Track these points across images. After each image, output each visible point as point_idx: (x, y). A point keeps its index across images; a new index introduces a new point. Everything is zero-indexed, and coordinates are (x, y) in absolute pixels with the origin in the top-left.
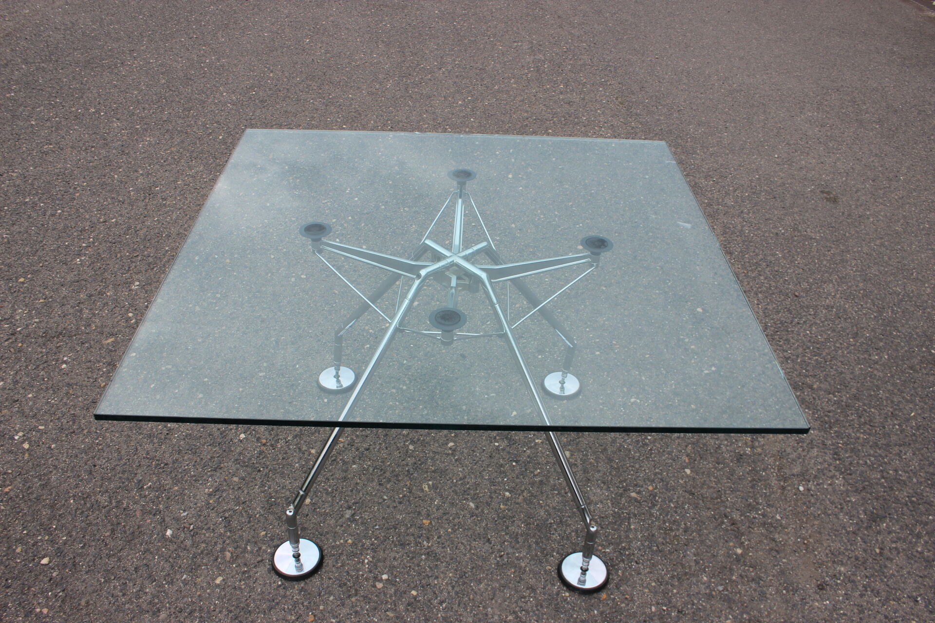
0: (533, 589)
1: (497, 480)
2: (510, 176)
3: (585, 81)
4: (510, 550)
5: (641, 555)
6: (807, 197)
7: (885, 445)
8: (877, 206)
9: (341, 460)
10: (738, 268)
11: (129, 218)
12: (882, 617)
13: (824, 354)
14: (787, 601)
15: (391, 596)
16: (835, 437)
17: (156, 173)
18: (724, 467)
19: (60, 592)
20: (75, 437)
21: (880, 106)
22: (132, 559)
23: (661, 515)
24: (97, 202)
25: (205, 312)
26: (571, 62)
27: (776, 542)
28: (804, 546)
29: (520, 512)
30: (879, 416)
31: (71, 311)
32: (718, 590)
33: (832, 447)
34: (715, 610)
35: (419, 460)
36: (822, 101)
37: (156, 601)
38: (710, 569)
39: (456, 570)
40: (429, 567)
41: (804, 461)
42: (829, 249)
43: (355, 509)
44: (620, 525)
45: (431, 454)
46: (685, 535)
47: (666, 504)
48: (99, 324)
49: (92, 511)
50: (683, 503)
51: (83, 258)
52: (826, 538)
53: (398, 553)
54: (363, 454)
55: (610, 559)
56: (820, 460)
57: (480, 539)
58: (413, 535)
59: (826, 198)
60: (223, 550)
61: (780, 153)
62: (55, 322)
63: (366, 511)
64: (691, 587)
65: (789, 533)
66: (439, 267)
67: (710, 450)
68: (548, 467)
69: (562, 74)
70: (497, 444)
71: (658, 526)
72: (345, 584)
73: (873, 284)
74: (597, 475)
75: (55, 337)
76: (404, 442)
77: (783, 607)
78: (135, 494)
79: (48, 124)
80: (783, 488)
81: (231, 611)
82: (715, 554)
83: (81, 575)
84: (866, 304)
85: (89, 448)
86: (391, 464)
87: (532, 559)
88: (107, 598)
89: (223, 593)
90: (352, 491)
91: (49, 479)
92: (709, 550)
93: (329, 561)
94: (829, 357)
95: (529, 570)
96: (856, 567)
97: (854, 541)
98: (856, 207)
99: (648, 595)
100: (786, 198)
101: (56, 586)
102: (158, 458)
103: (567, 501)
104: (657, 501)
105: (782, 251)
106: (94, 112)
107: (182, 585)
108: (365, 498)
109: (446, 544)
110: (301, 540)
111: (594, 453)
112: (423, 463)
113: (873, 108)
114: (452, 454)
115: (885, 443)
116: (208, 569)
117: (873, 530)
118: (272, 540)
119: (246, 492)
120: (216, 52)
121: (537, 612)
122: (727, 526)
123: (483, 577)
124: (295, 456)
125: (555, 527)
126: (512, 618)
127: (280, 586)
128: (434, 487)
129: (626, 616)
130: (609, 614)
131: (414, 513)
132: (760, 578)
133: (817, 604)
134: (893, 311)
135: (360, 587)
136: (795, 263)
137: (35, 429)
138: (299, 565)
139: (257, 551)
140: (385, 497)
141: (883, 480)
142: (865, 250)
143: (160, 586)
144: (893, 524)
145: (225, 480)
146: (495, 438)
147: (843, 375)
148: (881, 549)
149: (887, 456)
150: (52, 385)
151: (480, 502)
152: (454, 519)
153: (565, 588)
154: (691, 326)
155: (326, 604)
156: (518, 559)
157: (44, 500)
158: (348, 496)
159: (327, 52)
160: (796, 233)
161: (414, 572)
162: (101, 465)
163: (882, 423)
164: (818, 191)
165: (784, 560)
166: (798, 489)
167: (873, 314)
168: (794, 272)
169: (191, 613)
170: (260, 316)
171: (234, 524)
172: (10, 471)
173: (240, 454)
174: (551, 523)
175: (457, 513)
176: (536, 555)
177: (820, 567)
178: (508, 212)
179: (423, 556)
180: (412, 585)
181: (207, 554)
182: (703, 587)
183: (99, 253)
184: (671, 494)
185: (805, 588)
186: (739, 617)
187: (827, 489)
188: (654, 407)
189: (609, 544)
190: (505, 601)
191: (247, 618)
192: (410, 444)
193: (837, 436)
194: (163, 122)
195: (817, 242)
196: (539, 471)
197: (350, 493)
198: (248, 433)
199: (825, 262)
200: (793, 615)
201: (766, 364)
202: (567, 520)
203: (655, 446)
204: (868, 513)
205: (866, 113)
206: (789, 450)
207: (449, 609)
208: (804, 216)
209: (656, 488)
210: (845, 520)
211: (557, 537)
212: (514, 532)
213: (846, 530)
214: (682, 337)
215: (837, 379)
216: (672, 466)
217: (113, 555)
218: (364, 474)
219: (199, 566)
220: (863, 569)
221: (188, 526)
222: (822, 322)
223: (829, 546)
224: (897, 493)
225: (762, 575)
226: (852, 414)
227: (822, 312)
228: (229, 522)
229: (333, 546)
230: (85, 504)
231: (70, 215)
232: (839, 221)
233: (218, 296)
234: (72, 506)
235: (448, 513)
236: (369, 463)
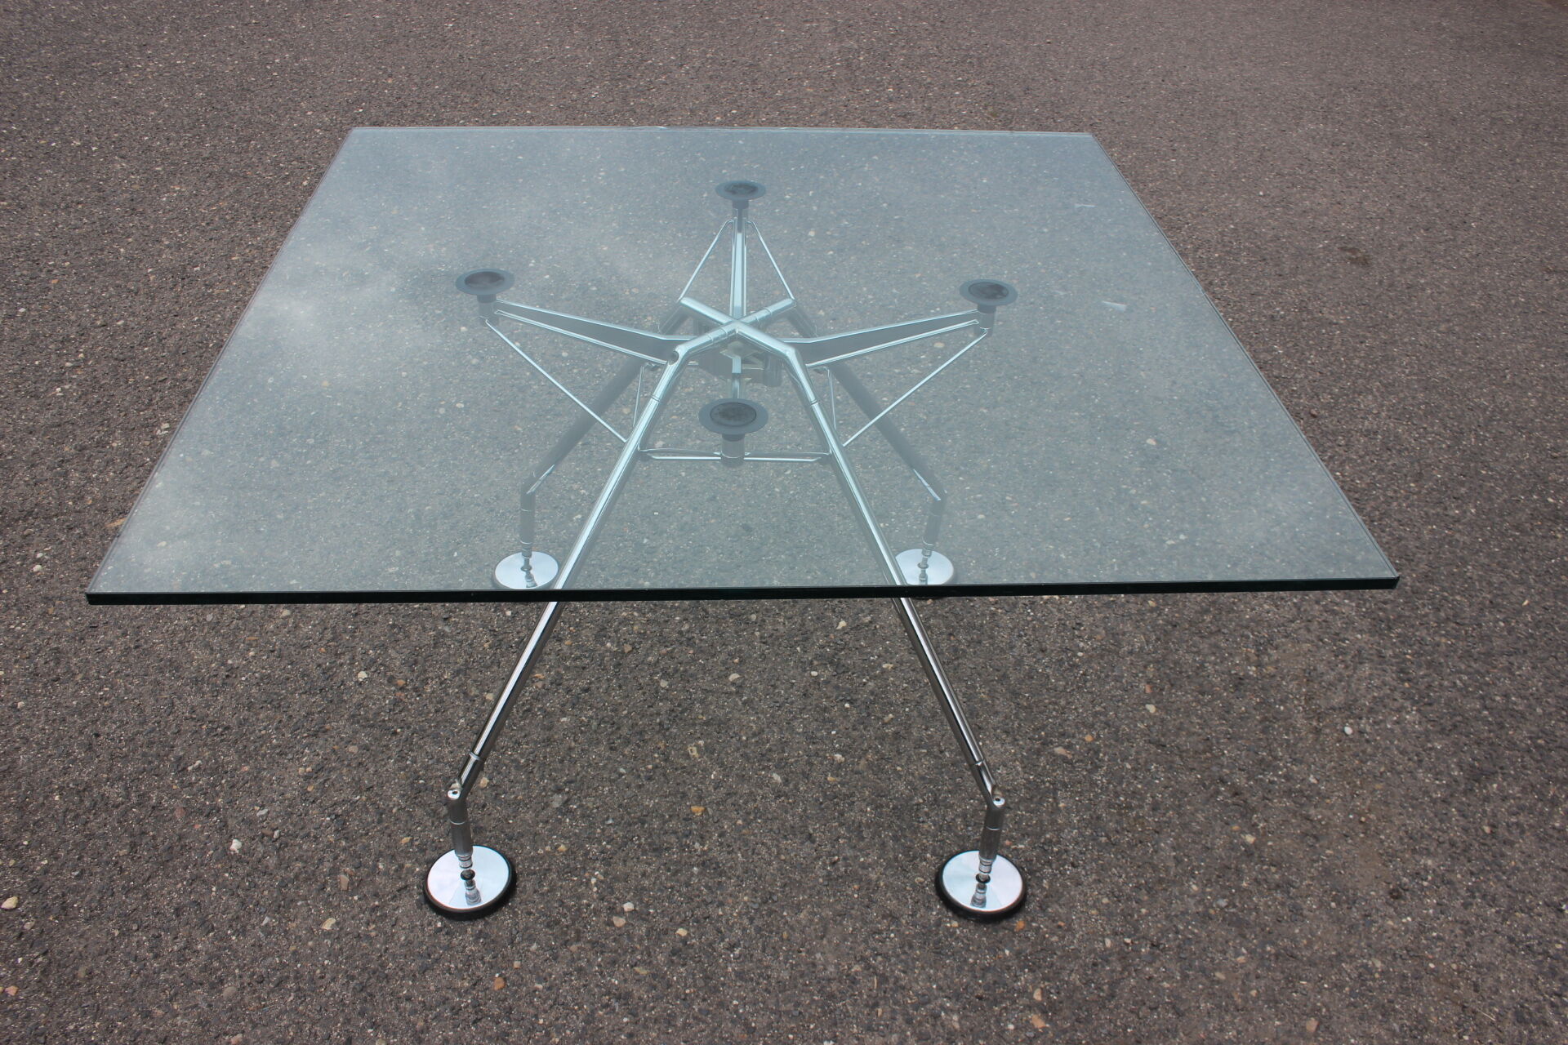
0: (893, 918)
1: (819, 735)
2: (812, 234)
3: (929, 80)
4: (849, 853)
5: (1081, 853)
6: (1318, 258)
7: (1483, 654)
8: (1436, 270)
9: (539, 709)
10: (1213, 370)
11: (148, 318)
12: (1504, 940)
13: (1369, 509)
14: (1339, 921)
15: (641, 940)
16: (1398, 644)
17: (193, 244)
18: (1213, 700)
19: (38, 957)
20: (60, 688)
21: (1428, 112)
22: (169, 893)
23: (1109, 783)
24: (89, 293)
25: (288, 469)
26: (904, 51)
27: (1312, 821)
28: (1361, 826)
29: (863, 787)
30: (1470, 606)
31: (48, 475)
32: (1218, 906)
33: (1394, 660)
34: (1216, 940)
35: (679, 705)
36: (1330, 105)
37: (216, 964)
38: (1202, 871)
39: (754, 889)
40: (706, 886)
41: (1349, 686)
42: (1362, 339)
43: (568, 792)
44: (1040, 803)
45: (700, 695)
46: (1154, 816)
47: (1118, 764)
48: (99, 496)
49: (95, 814)
50: (1146, 762)
51: (67, 387)
52: (1397, 811)
53: (650, 864)
54: (579, 698)
55: (1026, 860)
56: (1376, 682)
57: (795, 835)
58: (675, 832)
59: (1350, 259)
60: (334, 872)
61: (1268, 189)
62: (18, 495)
63: (589, 795)
64: (1172, 903)
65: (1333, 805)
66: (710, 342)
67: (1186, 672)
68: (907, 709)
69: (890, 70)
70: (814, 673)
71: (1106, 802)
72: (557, 922)
73: (1439, 393)
74: (994, 720)
75: (19, 519)
76: (651, 675)
77: (1333, 930)
78: (173, 782)
80: (1317, 731)
81: (353, 978)
82: (1209, 845)
83: (77, 925)
84: (1432, 427)
85: (87, 706)
86: (629, 713)
87: (889, 866)
88: (126, 963)
89: (337, 947)
90: (561, 761)
91: (14, 761)
92: (1197, 840)
93: (526, 884)
94: (1377, 513)
95: (885, 885)
96: (1452, 858)
97: (1446, 814)
98: (1401, 272)
99: (1097, 920)
100: (1284, 260)
101: (31, 946)
102: (211, 718)
103: (944, 766)
104: (1102, 760)
105: (1284, 345)
106: (79, 146)
107: (262, 935)
108: (587, 772)
109: (736, 846)
110: (475, 848)
111: (986, 682)
112: (687, 709)
113: (1416, 115)
114: (737, 693)
115: (1483, 650)
116: (308, 905)
117: (1476, 796)
118: (423, 851)
119: (372, 770)
120: (292, 46)
121: (903, 957)
122: (1226, 797)
123: (804, 900)
124: (458, 706)
125: (926, 810)
126: (859, 969)
127: (440, 929)
128: (708, 750)
129: (1061, 957)
130: (1031, 954)
131: (675, 796)
132: (1290, 884)
133: (1390, 923)
134: (1477, 437)
135: (585, 926)
136: (1306, 363)
138: (473, 892)
139: (396, 870)
140: (622, 770)
141: (1486, 712)
142: (1423, 339)
143: (221, 939)
144: (1508, 785)
145: (334, 751)
146: (811, 663)
147: (1403, 542)
148: (1493, 826)
149: (1488, 673)
150: (17, 600)
151: (792, 772)
152: (746, 803)
153: (950, 914)
154: (1138, 469)
155: (524, 957)
156: (864, 866)
157: (5, 798)
158: (555, 770)
159: (484, 43)
160: (1304, 315)
161: (680, 896)
162: (108, 734)
163: (1476, 619)
164: (1336, 248)
165: (1328, 852)
166: (1343, 731)
167: (1444, 442)
168: (1306, 377)
169: (279, 984)
170: (386, 473)
171: (353, 825)
173: (359, 705)
174: (918, 804)
175: (752, 792)
176: (896, 859)
177: (1391, 861)
178: (811, 291)
179: (695, 869)
180: (678, 919)
181: (307, 879)
182: (1192, 902)
183: (95, 377)
184: (1125, 748)
185: (1368, 897)
186: (1259, 950)
187: (1392, 730)
188: (1084, 607)
189: (1023, 835)
190: (846, 940)
191: (381, 989)
192: (661, 678)
193: (1402, 642)
194: (203, 159)
195: (1340, 329)
196: (891, 715)
197: (559, 766)
198: (372, 669)
199: (1357, 361)
200: (1351, 943)
201: (1272, 527)
202: (946, 798)
203: (1092, 668)
204: (1466, 767)
205: (1405, 124)
206: (1321, 668)
207: (745, 957)
208: (1316, 288)
209: (1098, 737)
210: (1427, 781)
211: (930, 826)
212: (854, 821)
213: (1431, 797)
214: (1124, 487)
215: (1394, 548)
216: (1122, 700)
217: (135, 888)
218: (582, 732)
219: (292, 901)
220: (1465, 861)
221: (270, 833)
222: (1360, 457)
223: (1404, 825)
224: (1511, 733)
225: (1293, 878)
226: (1424, 605)
227: (1359, 441)
228: (344, 823)
229: (533, 857)
230: (82, 801)
231: (41, 316)
232: (1375, 295)
233: (311, 441)
234: (57, 807)
235: (735, 794)
236: (590, 713)
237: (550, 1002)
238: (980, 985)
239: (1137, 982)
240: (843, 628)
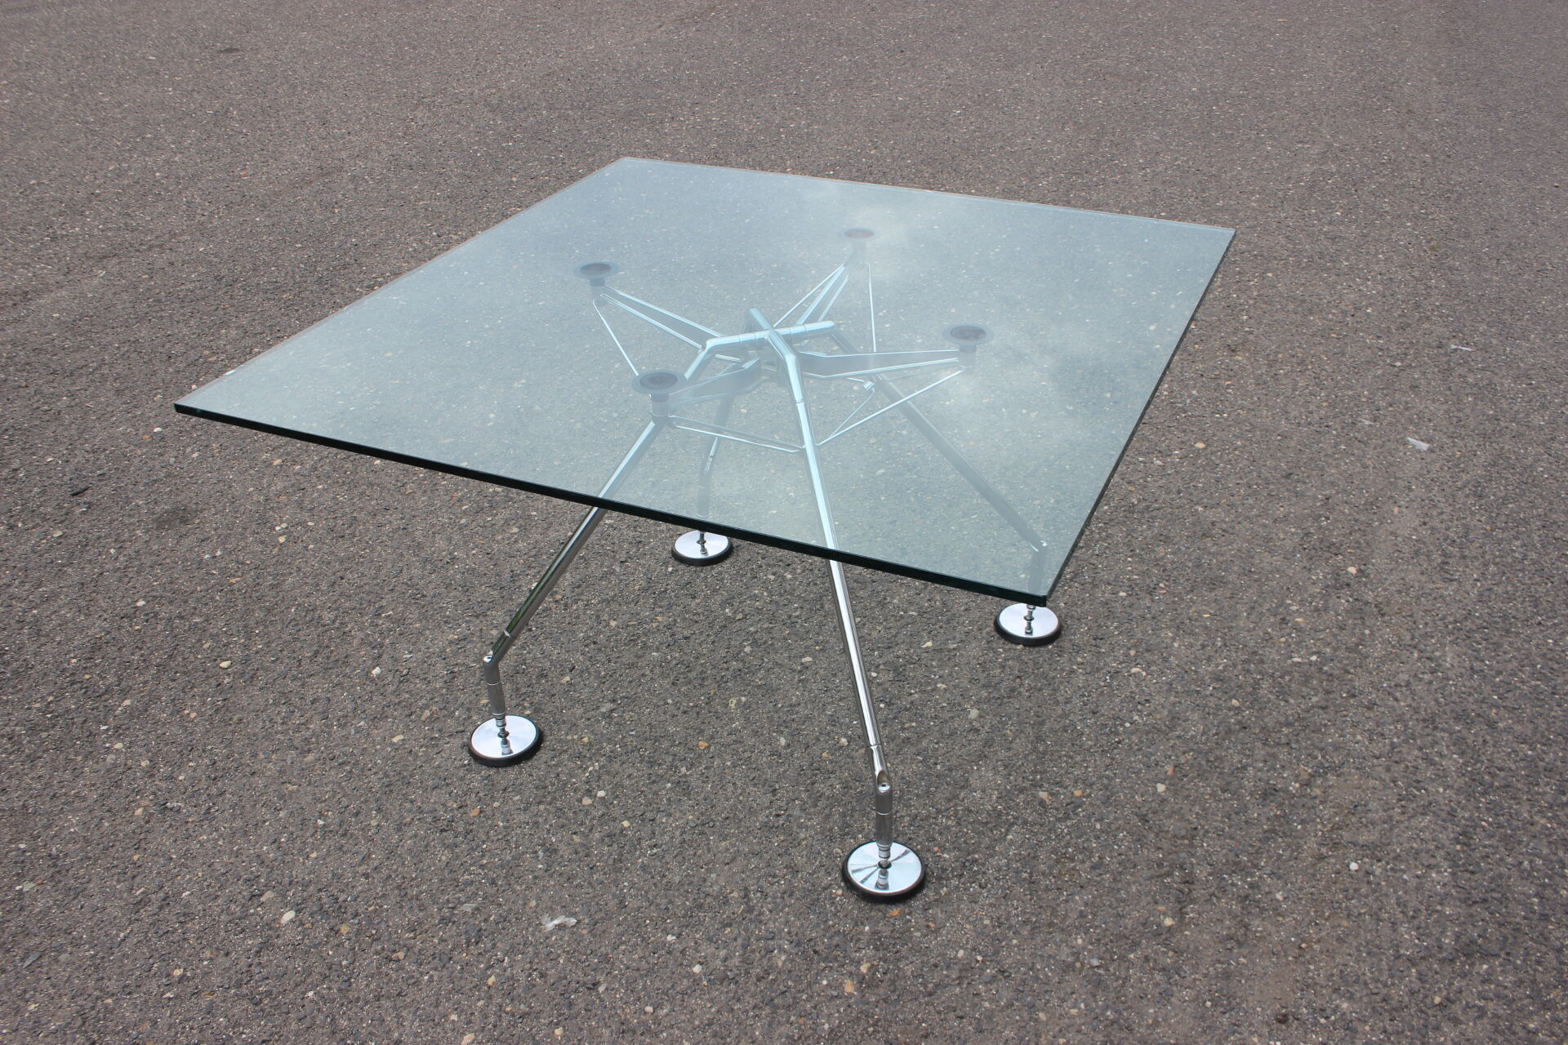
3: (1387, 209)
4: (796, 812)
5: (996, 879)
14: (1203, 1018)
15: (593, 819)
16: (1483, 810)
18: (1232, 799)
19: (220, 701)
22: (317, 688)
23: (1069, 833)
25: (585, 432)
27: (1248, 929)
28: (1297, 951)
32: (1089, 964)
33: (1465, 823)
34: (1064, 988)
35: (748, 668)
37: (314, 740)
38: (1098, 931)
39: (702, 814)
40: (668, 799)
41: (1392, 830)
43: (619, 704)
44: (991, 829)
45: (770, 665)
46: (1090, 873)
47: (1090, 822)
50: (1118, 829)
51: (476, 342)
52: (1348, 951)
53: (639, 771)
54: (677, 642)
56: (1426, 836)
57: (764, 786)
58: (675, 755)
60: (425, 707)
63: (632, 711)
64: (1047, 945)
65: (1283, 924)
67: (1223, 768)
68: (933, 725)
70: (874, 676)
71: (1053, 848)
72: (545, 787)
74: (1003, 754)
76: (744, 640)
77: (1190, 1024)
78: (367, 620)
79: (532, 183)
80: (1321, 858)
81: (388, 777)
82: (1123, 913)
83: (253, 690)
85: (349, 559)
86: (706, 663)
87: (822, 833)
88: (264, 721)
89: (393, 754)
90: (631, 682)
91: (284, 581)
92: (1115, 905)
93: (538, 753)
95: (807, 845)
96: (1375, 1011)
97: (1403, 972)
99: (966, 933)
101: (220, 693)
102: (418, 587)
104: (1077, 815)
107: (353, 732)
108: (643, 695)
109: (712, 779)
112: (752, 672)
114: (800, 672)
116: (394, 723)
117: (1453, 968)
121: (779, 900)
122: (1174, 882)
123: (734, 833)
124: (587, 624)
126: (737, 896)
127: (465, 767)
128: (745, 706)
129: (911, 949)
130: (885, 937)
131: (695, 730)
132: (1179, 972)
135: (562, 797)
137: (302, 524)
138: (507, 746)
139: (465, 719)
140: (670, 701)
141: (1536, 900)
143: (328, 726)
144: (1504, 971)
146: (878, 666)
148: (1449, 1000)
151: (798, 741)
152: (744, 751)
153: (840, 884)
155: (505, 802)
156: (801, 826)
157: (265, 601)
158: (622, 686)
161: (644, 799)
162: (349, 580)
165: (1243, 960)
166: (1348, 866)
169: (341, 765)
171: (459, 681)
172: (248, 562)
175: (755, 746)
177: (1303, 990)
179: (670, 785)
180: (630, 814)
181: (405, 706)
184: (1108, 812)
185: (1251, 1011)
186: (1098, 1011)
187: (1406, 882)
189: (955, 848)
190: (743, 872)
191: (401, 790)
192: (749, 644)
193: (1489, 810)
196: (914, 725)
197: (626, 684)
203: (1130, 739)
204: (1464, 939)
209: (1089, 796)
210: (1407, 937)
212: (818, 792)
213: (1398, 951)
214: (1290, 602)
216: (1138, 773)
219: (386, 717)
220: (1387, 1019)
221: (403, 670)
223: (1346, 965)
224: (1550, 927)
225: (1186, 968)
226: (1548, 784)
229: (561, 739)
230: (306, 616)
235: (742, 743)
236: (677, 655)
237: (500, 837)
238: (823, 943)
239: (961, 993)
240: (927, 647)
